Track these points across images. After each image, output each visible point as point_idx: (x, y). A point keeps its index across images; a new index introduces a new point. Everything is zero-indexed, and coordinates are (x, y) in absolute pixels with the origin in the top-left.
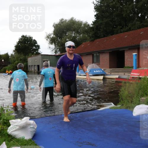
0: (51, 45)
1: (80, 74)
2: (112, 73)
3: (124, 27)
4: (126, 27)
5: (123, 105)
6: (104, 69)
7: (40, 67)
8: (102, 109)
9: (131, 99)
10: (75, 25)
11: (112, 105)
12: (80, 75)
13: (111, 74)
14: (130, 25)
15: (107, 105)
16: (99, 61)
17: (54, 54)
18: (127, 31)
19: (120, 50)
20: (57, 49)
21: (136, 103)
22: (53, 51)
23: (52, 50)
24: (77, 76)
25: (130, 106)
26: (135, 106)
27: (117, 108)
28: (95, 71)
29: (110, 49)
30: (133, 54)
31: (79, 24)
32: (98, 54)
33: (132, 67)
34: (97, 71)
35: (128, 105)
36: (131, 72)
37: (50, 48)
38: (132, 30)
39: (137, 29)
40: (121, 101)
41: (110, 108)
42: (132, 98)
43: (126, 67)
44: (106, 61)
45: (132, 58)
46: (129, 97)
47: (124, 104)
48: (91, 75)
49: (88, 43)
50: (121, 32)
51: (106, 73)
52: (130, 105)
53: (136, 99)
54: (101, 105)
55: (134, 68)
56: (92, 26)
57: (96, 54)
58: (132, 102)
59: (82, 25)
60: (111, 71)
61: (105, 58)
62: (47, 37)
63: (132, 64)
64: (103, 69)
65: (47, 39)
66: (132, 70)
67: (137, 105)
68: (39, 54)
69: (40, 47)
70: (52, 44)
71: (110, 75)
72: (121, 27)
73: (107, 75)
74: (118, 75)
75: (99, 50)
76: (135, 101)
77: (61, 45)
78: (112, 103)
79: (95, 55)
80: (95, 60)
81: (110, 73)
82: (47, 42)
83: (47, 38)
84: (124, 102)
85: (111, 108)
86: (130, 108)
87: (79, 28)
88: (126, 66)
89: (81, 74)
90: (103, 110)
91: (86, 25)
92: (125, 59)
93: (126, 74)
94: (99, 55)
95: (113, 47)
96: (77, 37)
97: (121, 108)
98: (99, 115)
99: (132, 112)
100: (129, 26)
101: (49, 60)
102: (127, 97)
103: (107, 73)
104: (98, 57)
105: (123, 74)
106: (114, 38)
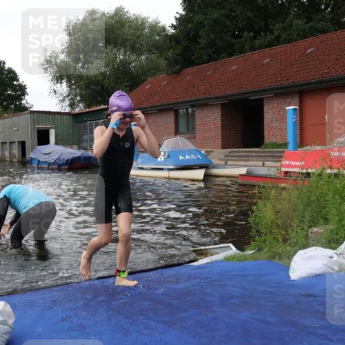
0: (58, 85)
1: (141, 166)
2: (229, 163)
3: (262, 33)
4: (268, 33)
5: (260, 249)
6: (206, 152)
7: (28, 146)
8: (202, 261)
9: (283, 233)
10: (124, 30)
11: (232, 249)
12: (142, 168)
13: (226, 164)
14: (277, 28)
15: (218, 251)
16: (194, 129)
17: (68, 110)
18: (269, 46)
19: (251, 98)
20: (76, 96)
21: (297, 242)
22: (63, 100)
23: (61, 98)
24: (133, 172)
25: (280, 250)
26: (296, 252)
27: (245, 258)
28: (181, 158)
29: (222, 94)
30: (287, 108)
31: (138, 26)
32: (190, 110)
33: (286, 145)
34: (187, 157)
35: (275, 250)
36: (282, 156)
37: (55, 92)
38: (284, 42)
39: (296, 41)
40: (257, 238)
41: (225, 258)
42: (286, 231)
43: (267, 145)
44: (212, 127)
45: (283, 119)
46: (278, 226)
47: (264, 245)
48: (172, 167)
49: (162, 79)
50: (253, 49)
51: (212, 163)
52: (280, 248)
53: (297, 232)
54: (201, 250)
55: (291, 147)
56: (172, 31)
57: (185, 110)
58: (285, 241)
59: (145, 28)
60: (226, 156)
61: (210, 120)
62: (47, 61)
63: (284, 135)
64: (203, 152)
65: (46, 69)
66: (284, 152)
67: (300, 249)
68: (25, 109)
69: (27, 90)
70: (61, 83)
71: (224, 168)
72: (252, 34)
73: (215, 167)
74: (245, 166)
75: (192, 98)
76: (294, 237)
77: (85, 85)
78: (231, 245)
79: (181, 111)
80: (182, 127)
81: (223, 163)
82: (46, 75)
83: (46, 66)
84: (265, 241)
85: (227, 259)
86: (280, 258)
87: (138, 37)
88: (267, 140)
89: (144, 166)
90: (207, 263)
91: (157, 29)
92: (265, 123)
93: (267, 163)
94: (193, 111)
95: (232, 91)
96: (130, 63)
97: (255, 259)
98: (195, 278)
99: (288, 268)
100: (275, 32)
101: (52, 128)
102: (271, 226)
103: (215, 162)
104: (190, 118)
105: (260, 163)
106: (234, 65)
